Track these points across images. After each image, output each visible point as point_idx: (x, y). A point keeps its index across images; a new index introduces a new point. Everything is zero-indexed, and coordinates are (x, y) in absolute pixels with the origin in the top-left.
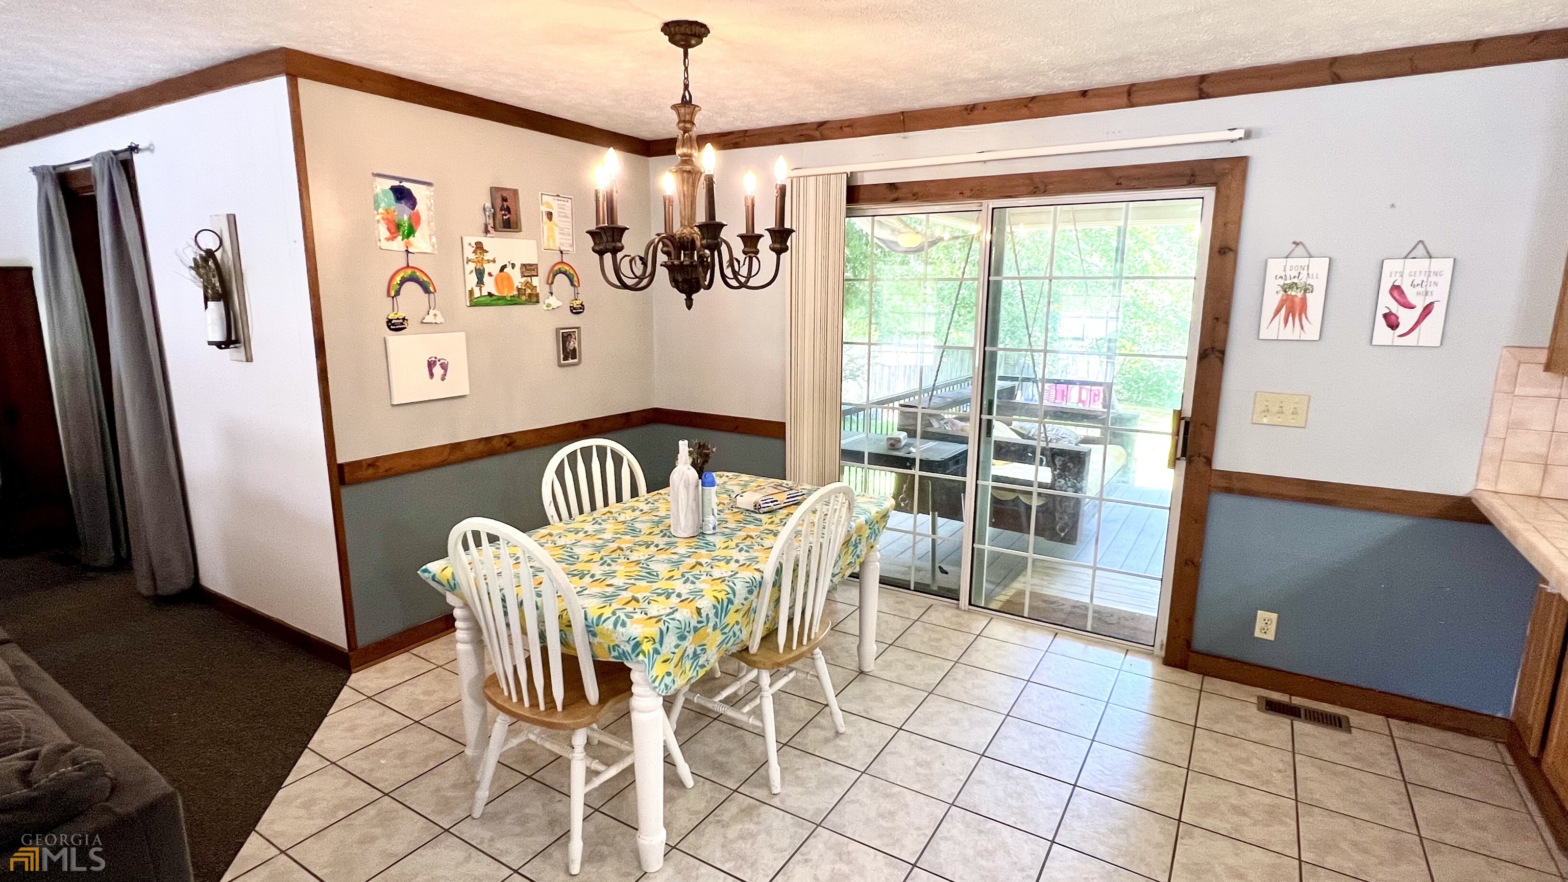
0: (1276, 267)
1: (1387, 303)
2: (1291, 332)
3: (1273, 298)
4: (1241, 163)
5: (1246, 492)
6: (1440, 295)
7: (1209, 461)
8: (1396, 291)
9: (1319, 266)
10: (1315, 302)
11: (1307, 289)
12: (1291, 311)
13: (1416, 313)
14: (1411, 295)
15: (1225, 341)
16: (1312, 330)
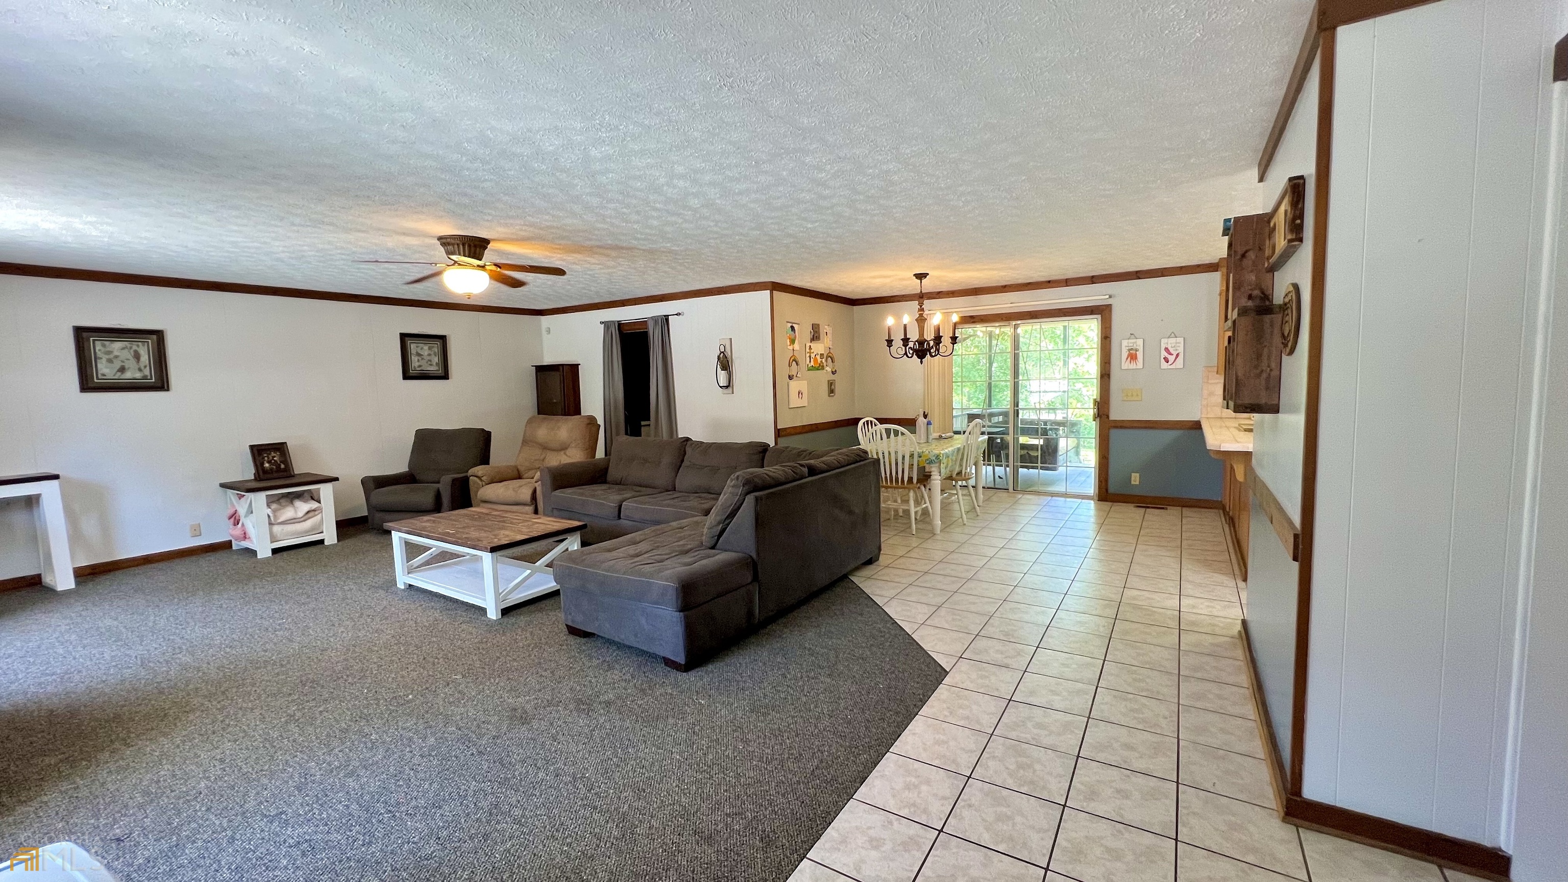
0: (1125, 343)
1: (1164, 354)
2: (1132, 366)
3: (1125, 354)
4: (1109, 307)
5: (1121, 427)
6: (1181, 350)
7: (1108, 417)
8: (1167, 350)
9: (1140, 342)
10: (1140, 355)
11: (1137, 350)
12: (1132, 358)
13: (1175, 356)
14: (1171, 350)
15: (1109, 371)
16: (1140, 365)
